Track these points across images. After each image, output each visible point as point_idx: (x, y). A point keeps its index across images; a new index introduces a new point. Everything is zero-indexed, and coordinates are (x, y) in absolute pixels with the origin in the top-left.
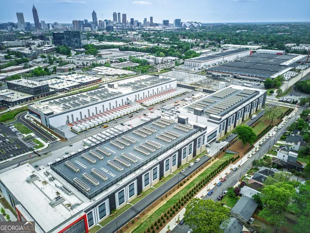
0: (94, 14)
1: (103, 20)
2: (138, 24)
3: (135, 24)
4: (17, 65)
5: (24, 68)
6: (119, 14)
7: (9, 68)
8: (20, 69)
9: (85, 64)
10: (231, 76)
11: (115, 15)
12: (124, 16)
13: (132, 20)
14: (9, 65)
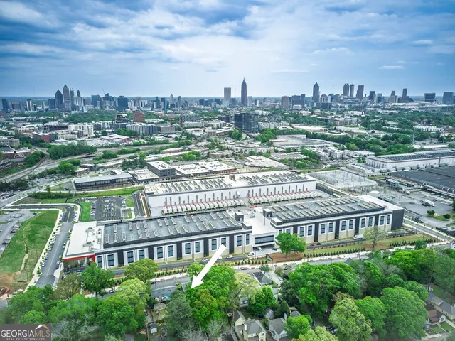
0: (316, 87)
1: (327, 95)
2: (380, 99)
3: (376, 99)
4: (179, 147)
5: (182, 151)
6: (352, 85)
7: (168, 150)
8: (178, 151)
9: (244, 151)
10: (416, 186)
11: (346, 87)
12: (361, 88)
13: (372, 93)
14: (167, 148)
